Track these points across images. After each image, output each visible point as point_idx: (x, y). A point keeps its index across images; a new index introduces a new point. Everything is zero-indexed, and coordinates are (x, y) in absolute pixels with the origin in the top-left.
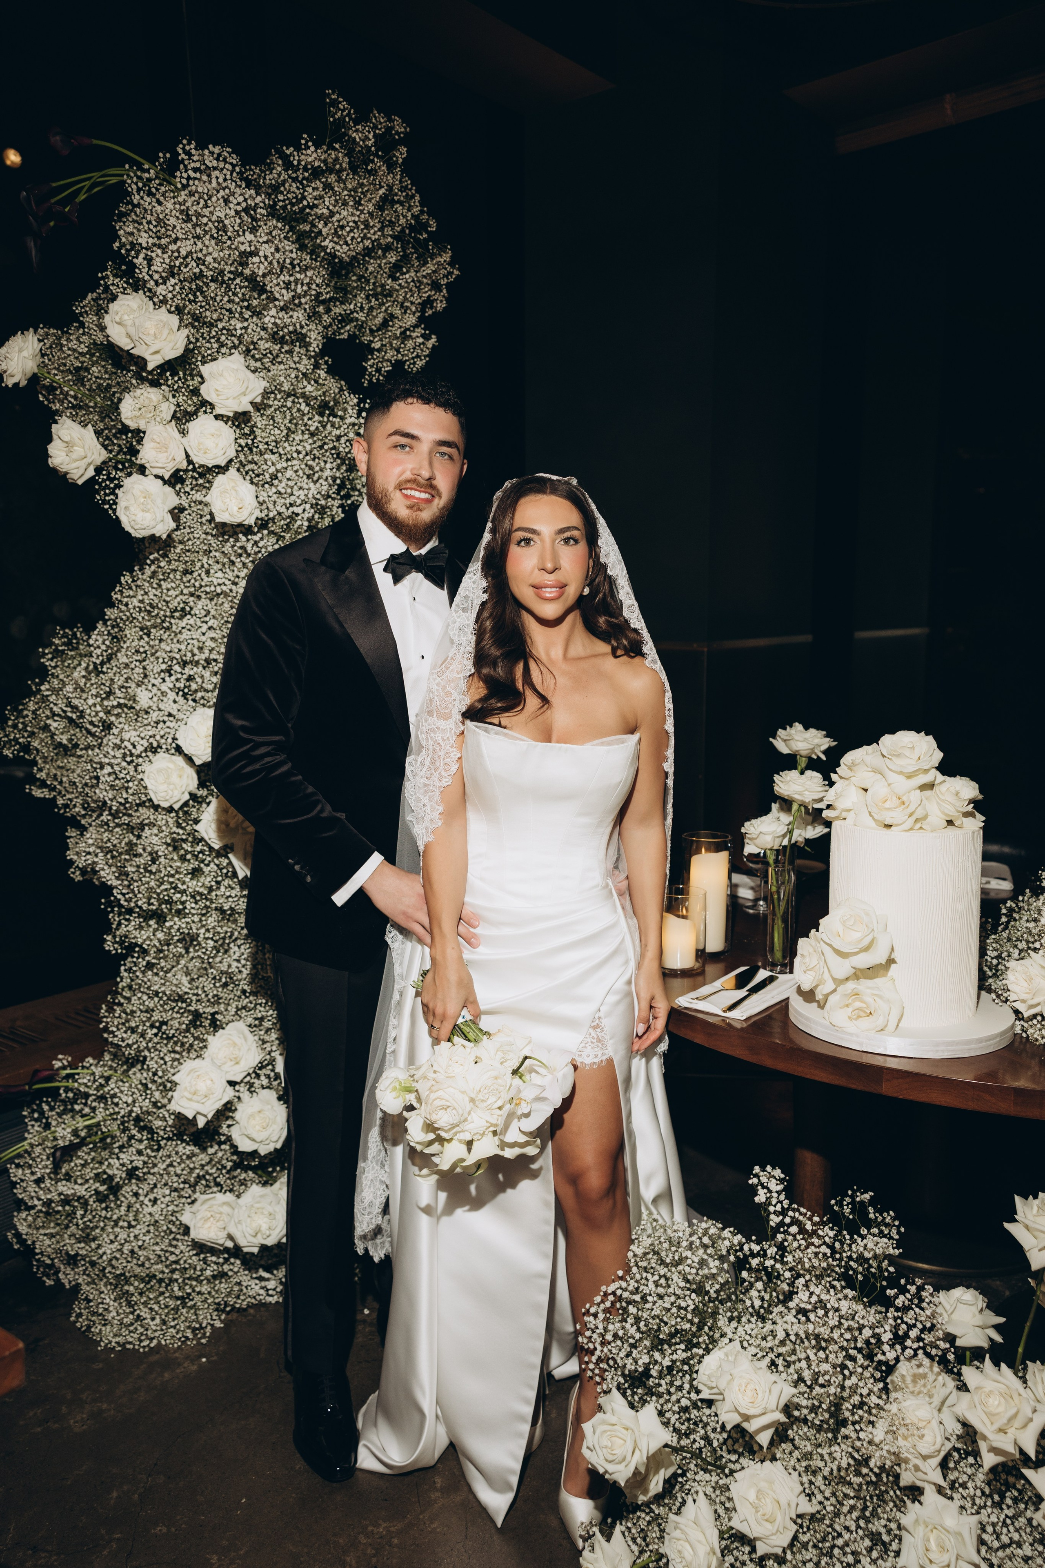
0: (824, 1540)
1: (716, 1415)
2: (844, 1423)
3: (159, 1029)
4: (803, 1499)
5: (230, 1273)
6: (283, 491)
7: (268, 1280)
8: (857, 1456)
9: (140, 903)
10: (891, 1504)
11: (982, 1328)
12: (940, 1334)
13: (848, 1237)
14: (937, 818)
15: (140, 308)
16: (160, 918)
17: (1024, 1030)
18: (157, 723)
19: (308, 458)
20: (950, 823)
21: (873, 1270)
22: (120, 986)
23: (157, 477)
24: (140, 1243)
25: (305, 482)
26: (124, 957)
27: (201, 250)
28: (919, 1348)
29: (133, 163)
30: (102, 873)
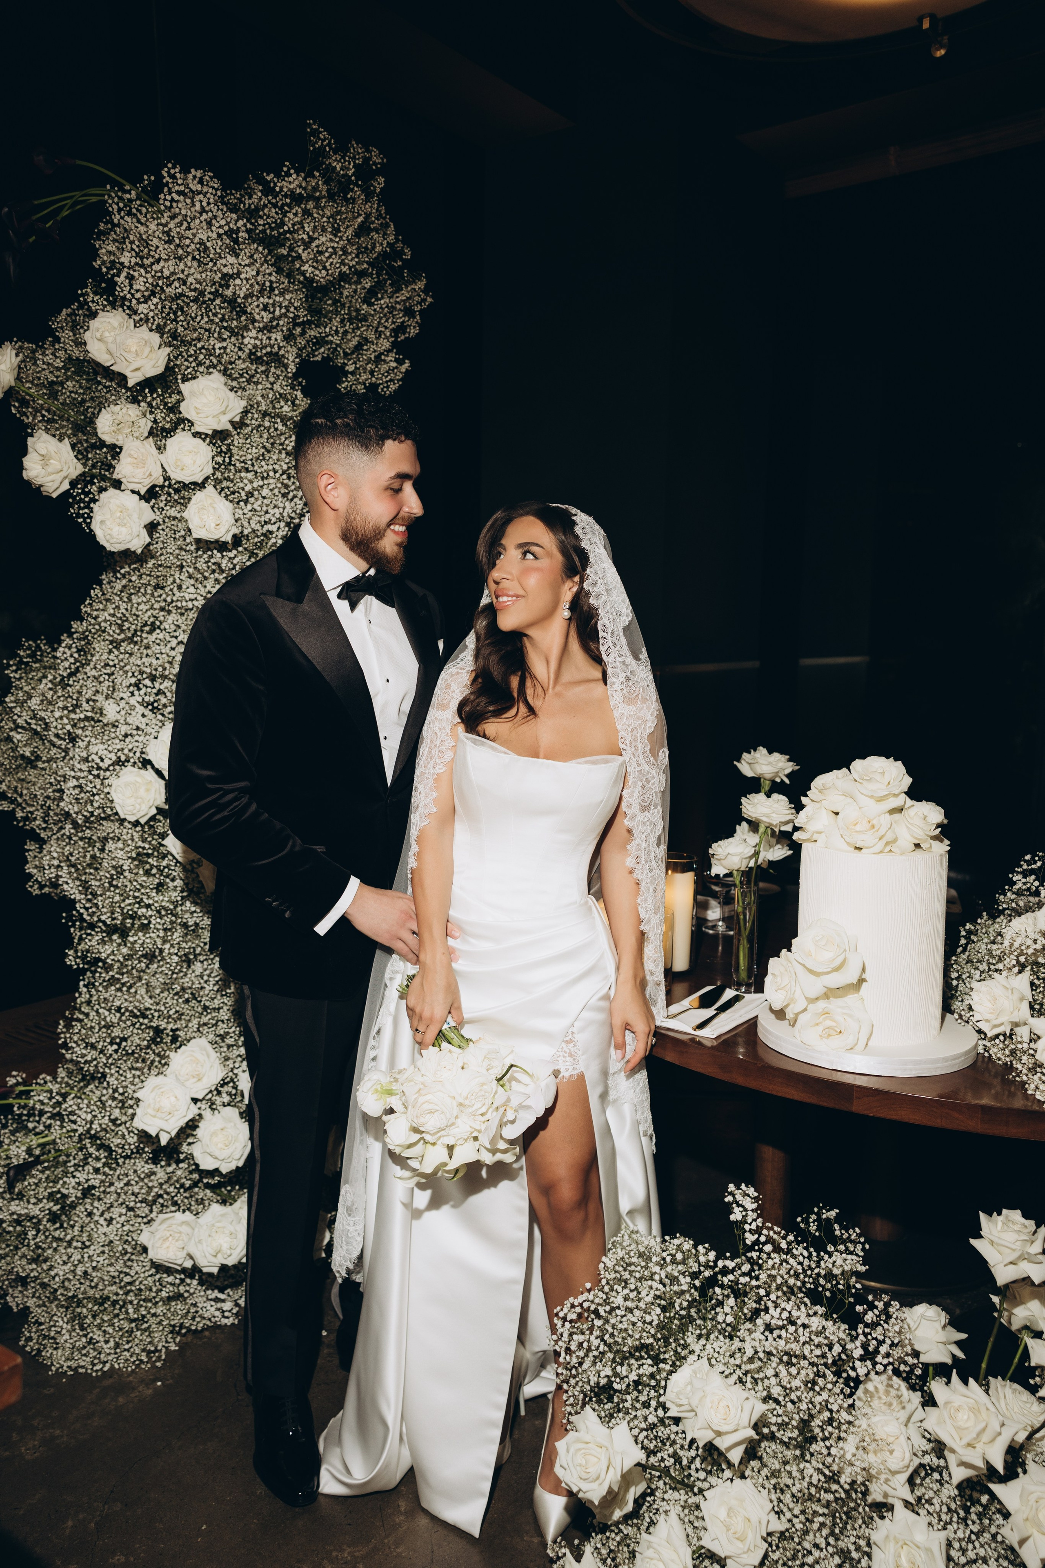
0: (794, 1558)
1: (684, 1432)
2: (813, 1439)
3: (119, 1045)
4: (773, 1517)
5: (186, 1295)
6: (259, 509)
7: (223, 1301)
8: (827, 1472)
9: (103, 918)
10: (860, 1521)
11: (944, 1343)
12: (908, 1349)
13: (814, 1254)
14: (906, 840)
15: (121, 326)
16: (124, 933)
17: (986, 1049)
18: (126, 736)
19: (285, 477)
20: (917, 846)
21: (841, 1287)
22: (78, 1001)
23: (133, 492)
24: (94, 1264)
25: (280, 501)
26: (83, 972)
27: (183, 271)
28: (890, 1363)
29: (114, 183)
30: (65, 887)
